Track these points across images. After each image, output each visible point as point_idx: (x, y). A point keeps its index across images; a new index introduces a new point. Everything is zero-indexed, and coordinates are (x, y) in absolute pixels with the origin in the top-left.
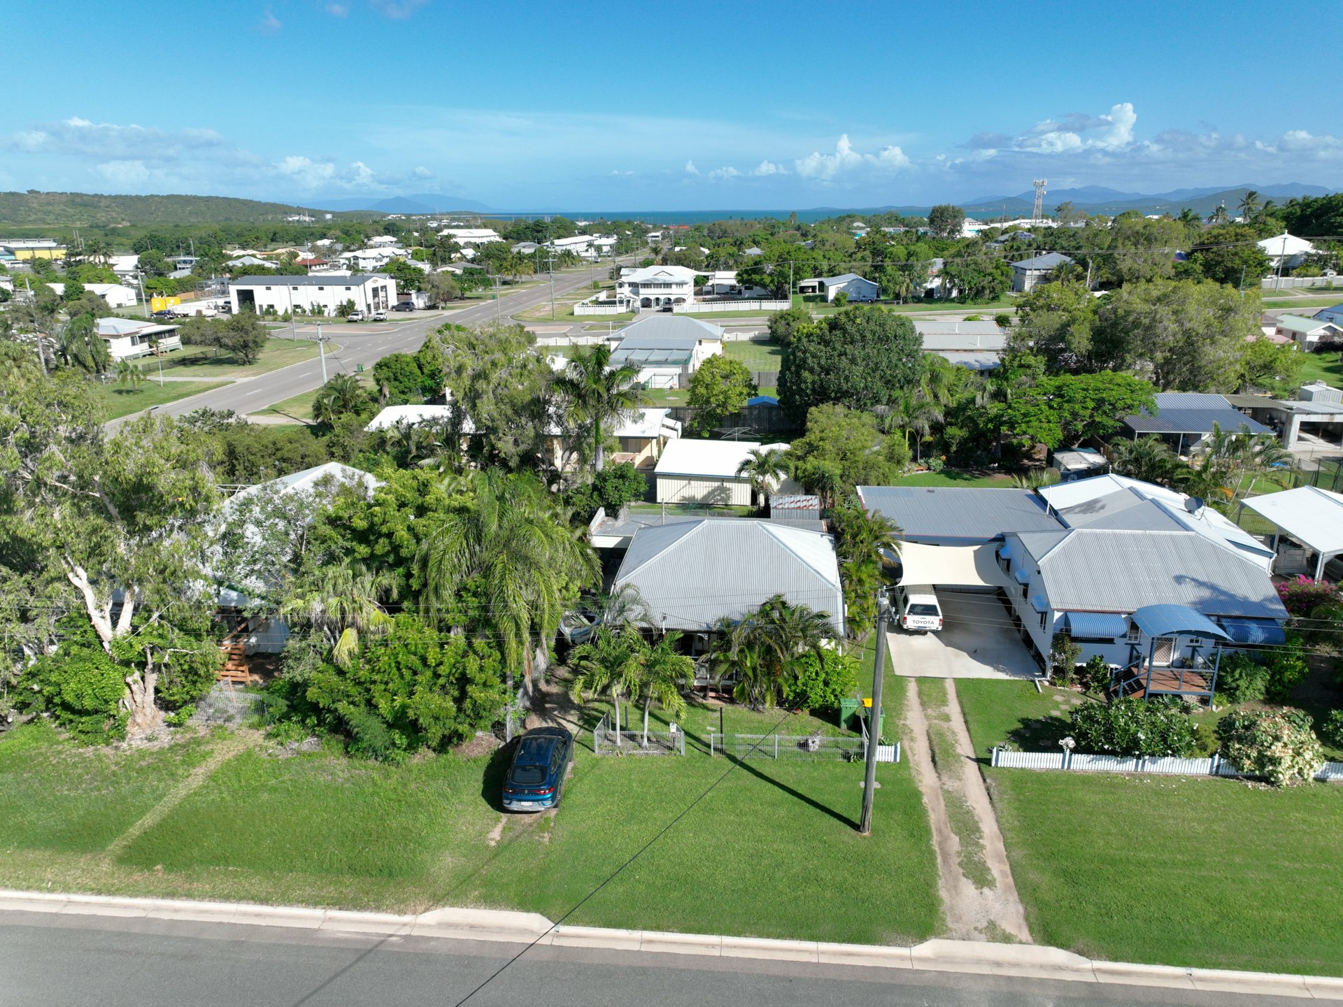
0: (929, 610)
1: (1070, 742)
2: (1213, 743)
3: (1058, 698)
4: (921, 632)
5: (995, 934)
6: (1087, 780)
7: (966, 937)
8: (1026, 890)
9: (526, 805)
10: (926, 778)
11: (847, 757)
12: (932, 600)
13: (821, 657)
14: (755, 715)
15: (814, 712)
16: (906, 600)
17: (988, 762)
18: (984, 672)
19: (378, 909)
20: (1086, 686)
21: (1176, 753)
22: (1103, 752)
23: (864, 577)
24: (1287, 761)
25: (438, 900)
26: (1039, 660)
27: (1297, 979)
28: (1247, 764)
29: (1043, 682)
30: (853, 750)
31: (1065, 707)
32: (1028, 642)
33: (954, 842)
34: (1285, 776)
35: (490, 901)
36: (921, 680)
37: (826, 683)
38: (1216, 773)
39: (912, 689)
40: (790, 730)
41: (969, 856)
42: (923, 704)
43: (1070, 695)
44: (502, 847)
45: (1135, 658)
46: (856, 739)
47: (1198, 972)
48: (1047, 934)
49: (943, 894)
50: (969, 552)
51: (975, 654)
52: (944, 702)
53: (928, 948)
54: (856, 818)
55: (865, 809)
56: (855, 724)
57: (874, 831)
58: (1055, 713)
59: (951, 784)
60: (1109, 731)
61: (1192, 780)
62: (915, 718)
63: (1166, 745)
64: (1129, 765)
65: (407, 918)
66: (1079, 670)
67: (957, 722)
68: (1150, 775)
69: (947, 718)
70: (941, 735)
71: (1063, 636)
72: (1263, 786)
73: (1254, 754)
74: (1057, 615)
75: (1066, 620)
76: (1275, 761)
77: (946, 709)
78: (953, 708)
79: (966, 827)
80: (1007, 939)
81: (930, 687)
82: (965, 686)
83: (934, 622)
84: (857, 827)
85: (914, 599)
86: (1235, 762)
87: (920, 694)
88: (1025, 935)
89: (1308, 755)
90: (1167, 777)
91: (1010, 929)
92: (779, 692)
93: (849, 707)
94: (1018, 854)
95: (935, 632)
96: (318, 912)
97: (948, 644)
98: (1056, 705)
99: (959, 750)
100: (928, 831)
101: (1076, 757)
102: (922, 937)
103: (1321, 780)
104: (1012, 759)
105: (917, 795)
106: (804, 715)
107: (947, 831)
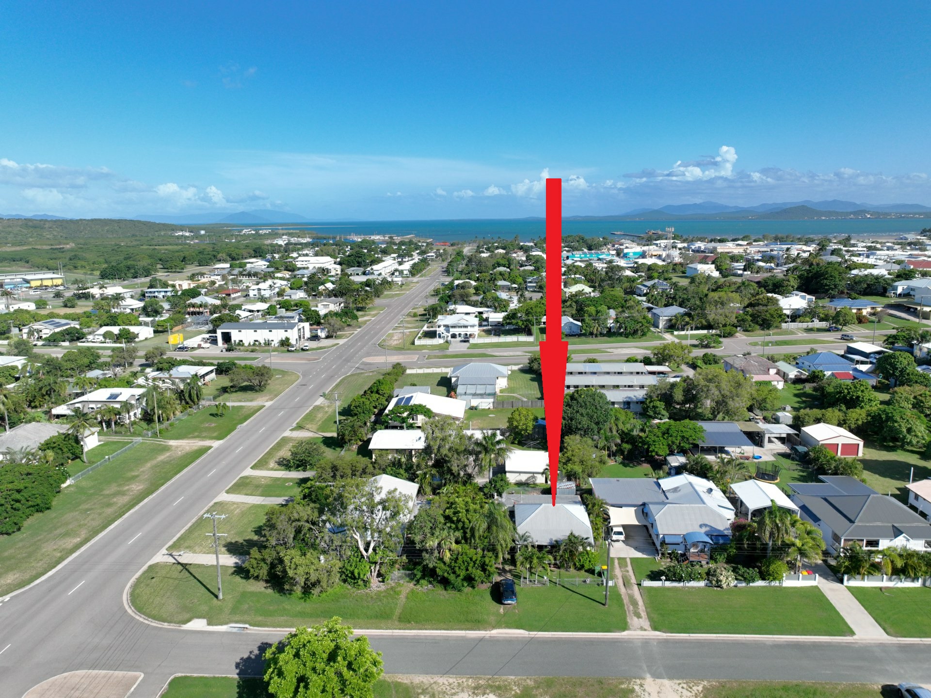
0: (620, 533)
1: (663, 578)
2: (704, 576)
3: (663, 563)
4: (618, 541)
5: (642, 629)
6: (669, 589)
7: (635, 630)
8: (650, 619)
9: (509, 602)
10: (623, 590)
11: (598, 585)
12: (621, 529)
13: (587, 553)
14: (567, 573)
15: (586, 571)
16: (612, 530)
17: (640, 585)
18: (639, 555)
19: (479, 630)
20: (671, 559)
21: (694, 580)
22: (673, 581)
23: (598, 522)
24: (724, 582)
25: (494, 628)
26: (657, 550)
27: (715, 635)
28: (714, 582)
29: (658, 558)
30: (600, 583)
31: (665, 567)
32: (654, 544)
33: (631, 608)
34: (724, 586)
35: (508, 626)
36: (619, 559)
37: (590, 561)
38: (706, 585)
39: (616, 562)
40: (580, 577)
41: (635, 611)
42: (620, 567)
43: (667, 562)
44: (505, 614)
45: (687, 549)
46: (600, 579)
47: (691, 635)
48: (655, 628)
49: (629, 620)
50: (633, 509)
51: (636, 549)
52: (627, 566)
53: (625, 633)
54: (604, 602)
55: (606, 599)
56: (600, 574)
57: (609, 606)
58: (662, 569)
59: (630, 592)
60: (675, 574)
61: (699, 588)
62: (618, 572)
63: (691, 578)
64: (681, 584)
65: (488, 632)
66: (669, 554)
67: (631, 573)
68: (688, 587)
69: (628, 571)
70: (626, 577)
71: (663, 543)
72: (719, 589)
73: (715, 579)
74: (661, 536)
75: (664, 537)
76: (721, 581)
77: (627, 569)
78: (630, 568)
79: (634, 603)
80: (645, 630)
81: (622, 560)
82: (633, 560)
83: (622, 537)
84: (604, 605)
85: (615, 529)
86: (711, 582)
87: (619, 563)
88: (650, 629)
89: (730, 579)
90: (693, 587)
91: (646, 628)
92: (575, 564)
93: (597, 569)
94: (648, 610)
95: (623, 541)
96: (463, 632)
97: (627, 545)
98: (662, 566)
99: (632, 581)
100: (624, 605)
101: (666, 582)
102: (624, 631)
103: (736, 586)
104: (647, 583)
105: (620, 595)
106: (583, 572)
107: (629, 605)
